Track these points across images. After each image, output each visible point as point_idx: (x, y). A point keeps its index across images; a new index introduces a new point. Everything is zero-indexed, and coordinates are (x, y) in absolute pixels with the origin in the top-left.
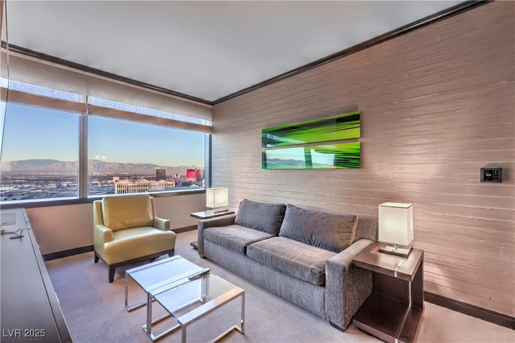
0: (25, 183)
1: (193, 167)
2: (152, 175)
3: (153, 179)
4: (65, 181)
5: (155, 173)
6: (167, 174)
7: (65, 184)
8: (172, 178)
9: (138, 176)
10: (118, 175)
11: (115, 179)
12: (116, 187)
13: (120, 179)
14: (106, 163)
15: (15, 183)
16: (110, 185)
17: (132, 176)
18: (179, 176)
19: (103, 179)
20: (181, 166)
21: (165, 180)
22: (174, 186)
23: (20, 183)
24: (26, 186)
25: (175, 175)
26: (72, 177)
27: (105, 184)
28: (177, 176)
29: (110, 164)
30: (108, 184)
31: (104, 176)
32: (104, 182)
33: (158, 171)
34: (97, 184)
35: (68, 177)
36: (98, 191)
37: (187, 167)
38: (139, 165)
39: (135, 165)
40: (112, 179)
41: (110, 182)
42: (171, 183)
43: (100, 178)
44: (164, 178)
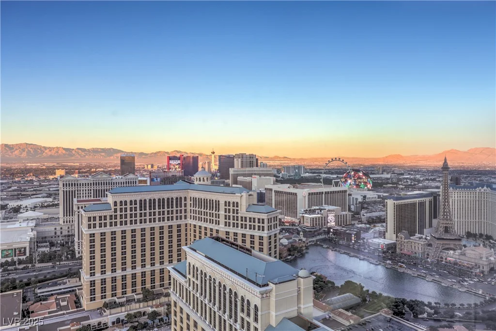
1: (178, 152)
2: (115, 166)
3: (116, 172)
5: (120, 162)
6: (138, 164)
8: (145, 171)
9: (92, 168)
10: (63, 167)
11: (60, 173)
12: (61, 185)
13: (67, 173)
14: (45, 148)
16: (52, 183)
17: (84, 168)
18: (155, 168)
19: (42, 174)
20: (159, 152)
21: (134, 174)
22: (148, 184)
25: (150, 166)
27: (44, 181)
28: (152, 166)
29: (51, 149)
30: (49, 181)
31: (43, 169)
32: (42, 178)
33: (123, 161)
34: (32, 181)
36: (35, 192)
37: (167, 153)
38: (95, 151)
39: (89, 150)
40: (54, 174)
41: (51, 177)
42: (145, 179)
43: (37, 172)
44: (133, 171)
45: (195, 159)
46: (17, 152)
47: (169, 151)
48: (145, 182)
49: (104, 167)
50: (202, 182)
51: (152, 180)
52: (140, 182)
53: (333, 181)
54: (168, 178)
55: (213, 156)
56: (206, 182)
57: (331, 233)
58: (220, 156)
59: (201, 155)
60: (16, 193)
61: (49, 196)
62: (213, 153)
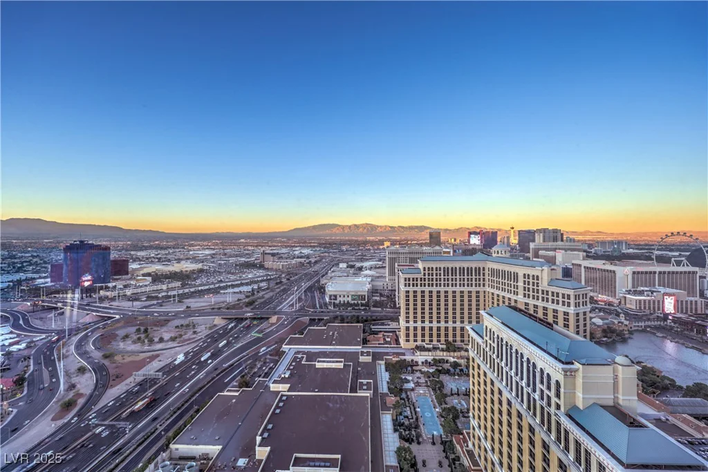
0: (317, 246)
1: (478, 228)
2: (424, 240)
3: (426, 244)
4: (344, 245)
5: (428, 236)
6: (443, 238)
7: (344, 248)
8: (449, 244)
9: (409, 241)
10: (389, 240)
11: (387, 244)
12: (387, 253)
13: (391, 244)
14: (378, 226)
15: (311, 246)
17: (403, 241)
18: (458, 241)
19: (375, 245)
20: (461, 228)
21: (440, 246)
22: (452, 255)
23: (314, 247)
24: (318, 249)
25: (453, 240)
26: (349, 241)
27: (377, 250)
28: (455, 240)
29: (381, 227)
30: (380, 249)
31: (376, 241)
32: (376, 247)
33: (431, 235)
34: (369, 250)
35: (347, 241)
36: (371, 257)
37: (468, 229)
38: (411, 228)
39: (406, 228)
40: (383, 245)
41: (381, 247)
42: (448, 250)
43: (373, 243)
44: (439, 243)
45: (495, 234)
46: (361, 229)
47: (470, 227)
48: (449, 253)
49: (418, 240)
50: (500, 255)
51: (454, 251)
52: (445, 252)
53: (673, 259)
54: (469, 250)
55: (512, 231)
56: (504, 255)
57: (669, 321)
58: (519, 231)
59: (500, 230)
60: (360, 257)
61: (380, 260)
62: (513, 228)
